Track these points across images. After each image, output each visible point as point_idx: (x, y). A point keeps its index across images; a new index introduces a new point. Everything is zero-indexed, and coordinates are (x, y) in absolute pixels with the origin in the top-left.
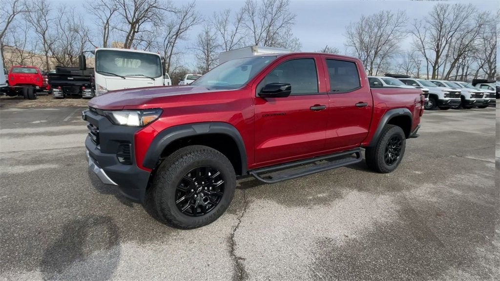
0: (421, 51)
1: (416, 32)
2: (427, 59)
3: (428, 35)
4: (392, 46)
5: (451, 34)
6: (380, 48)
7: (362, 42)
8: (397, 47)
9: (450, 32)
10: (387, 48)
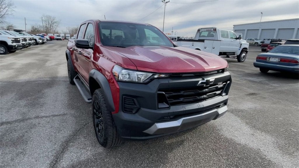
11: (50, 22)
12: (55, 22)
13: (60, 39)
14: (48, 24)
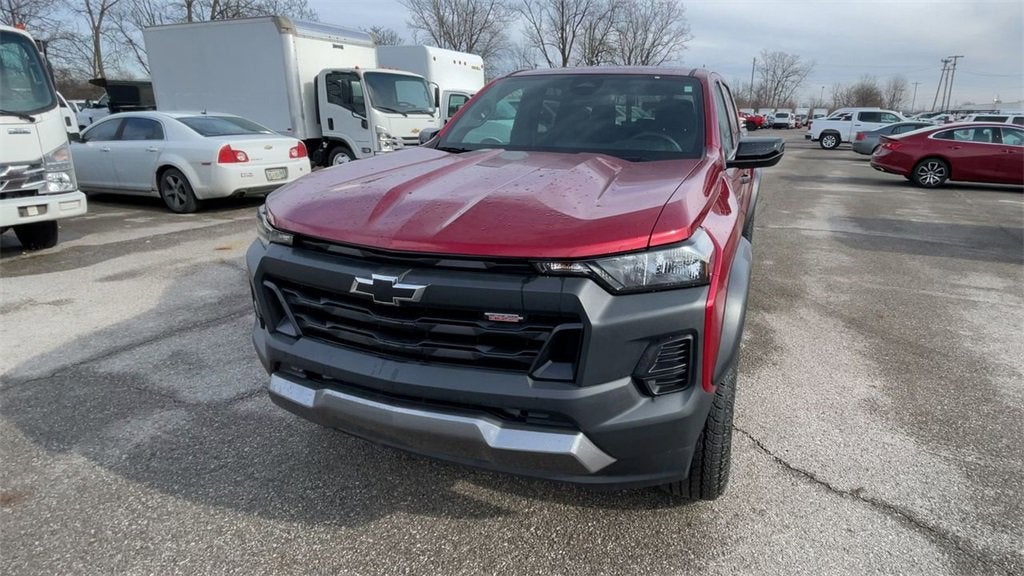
0: (539, 47)
1: (526, 11)
2: (549, 62)
3: (545, 17)
4: (494, 34)
5: (577, 19)
6: (475, 37)
7: (441, 22)
8: (503, 38)
9: (576, 15)
10: (488, 36)
11: (779, 72)
12: (795, 72)
13: (785, 126)
14: (770, 78)
